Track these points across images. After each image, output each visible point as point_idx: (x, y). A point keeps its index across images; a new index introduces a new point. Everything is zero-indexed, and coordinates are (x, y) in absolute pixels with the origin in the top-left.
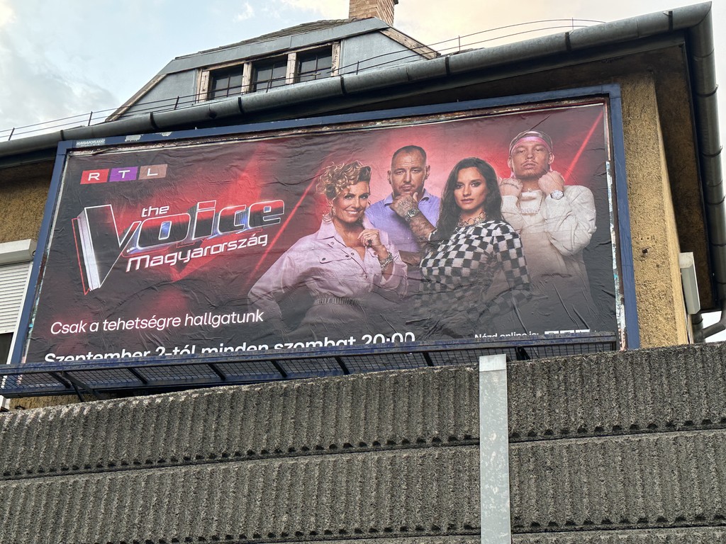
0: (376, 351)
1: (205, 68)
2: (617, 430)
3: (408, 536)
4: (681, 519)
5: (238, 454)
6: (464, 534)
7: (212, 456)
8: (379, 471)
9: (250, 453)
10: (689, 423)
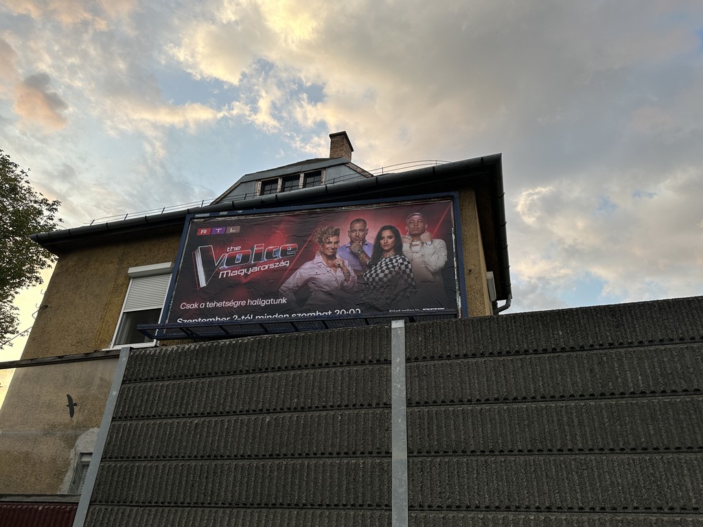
0: (341, 318)
1: (259, 180)
2: (457, 357)
3: (356, 409)
4: (488, 400)
5: (273, 368)
6: (384, 408)
7: (260, 369)
8: (342, 377)
9: (279, 368)
10: (491, 353)
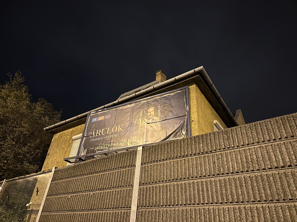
2: (160, 161)
6: (131, 187)
8: (118, 174)
